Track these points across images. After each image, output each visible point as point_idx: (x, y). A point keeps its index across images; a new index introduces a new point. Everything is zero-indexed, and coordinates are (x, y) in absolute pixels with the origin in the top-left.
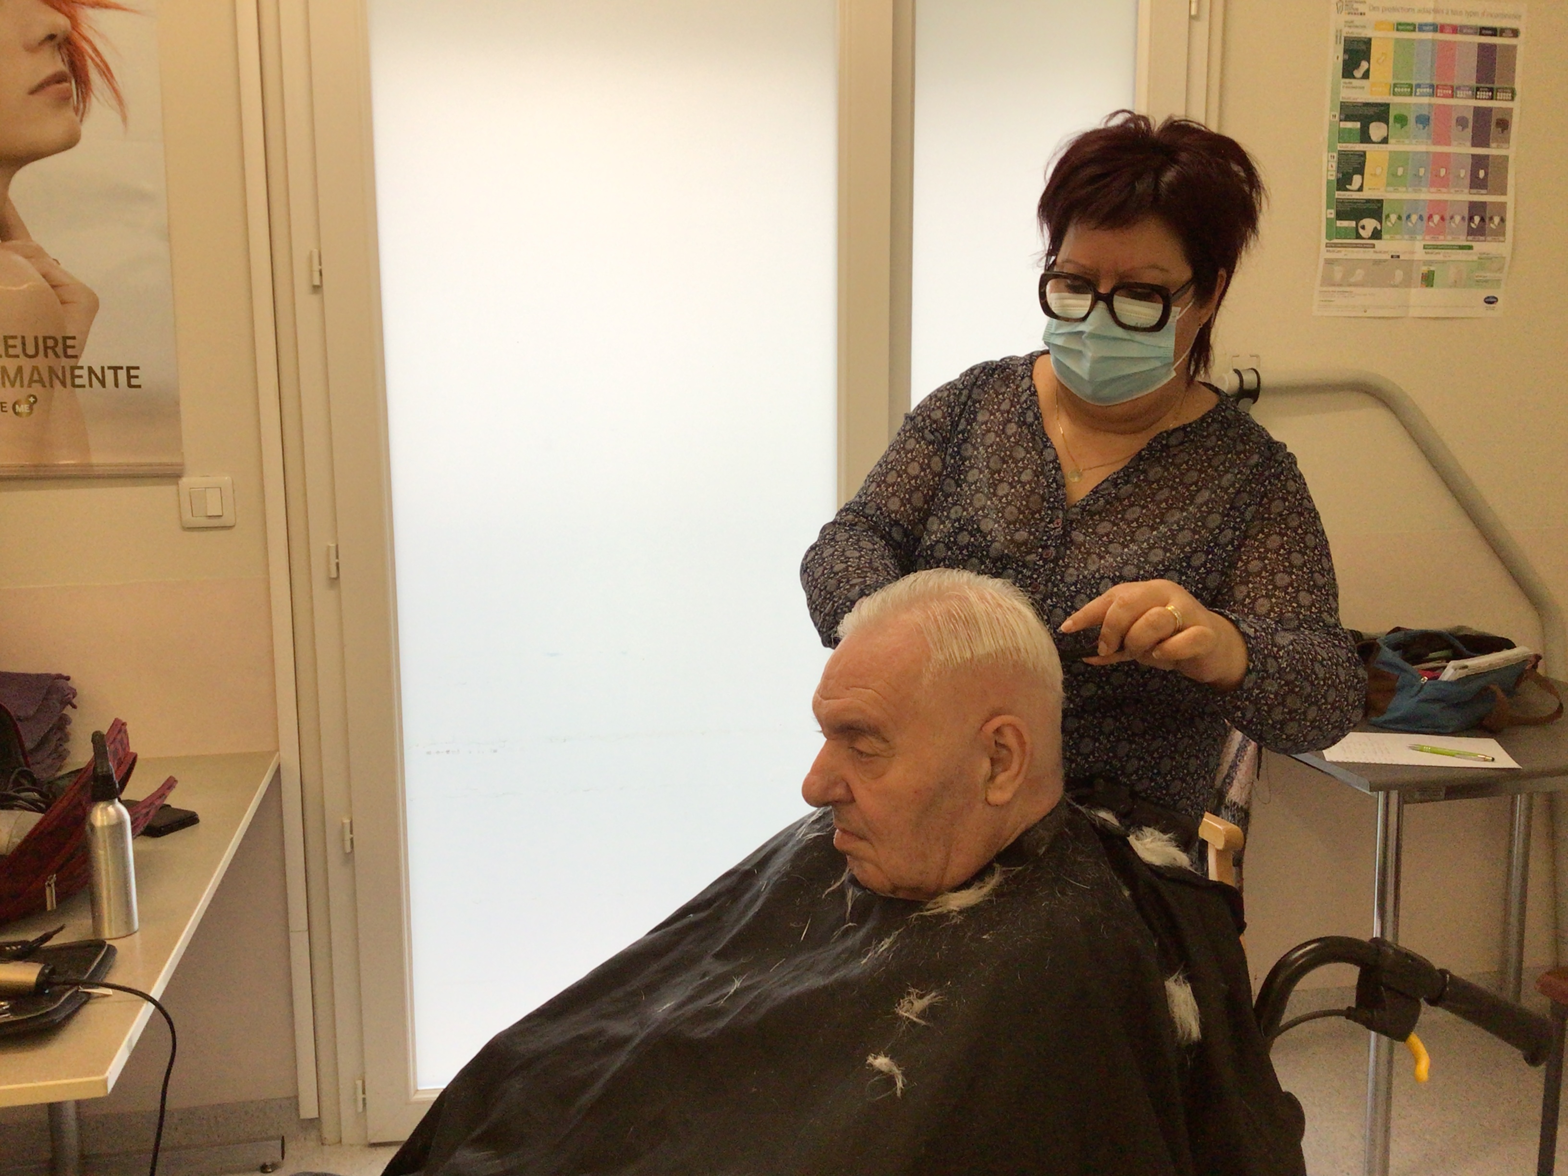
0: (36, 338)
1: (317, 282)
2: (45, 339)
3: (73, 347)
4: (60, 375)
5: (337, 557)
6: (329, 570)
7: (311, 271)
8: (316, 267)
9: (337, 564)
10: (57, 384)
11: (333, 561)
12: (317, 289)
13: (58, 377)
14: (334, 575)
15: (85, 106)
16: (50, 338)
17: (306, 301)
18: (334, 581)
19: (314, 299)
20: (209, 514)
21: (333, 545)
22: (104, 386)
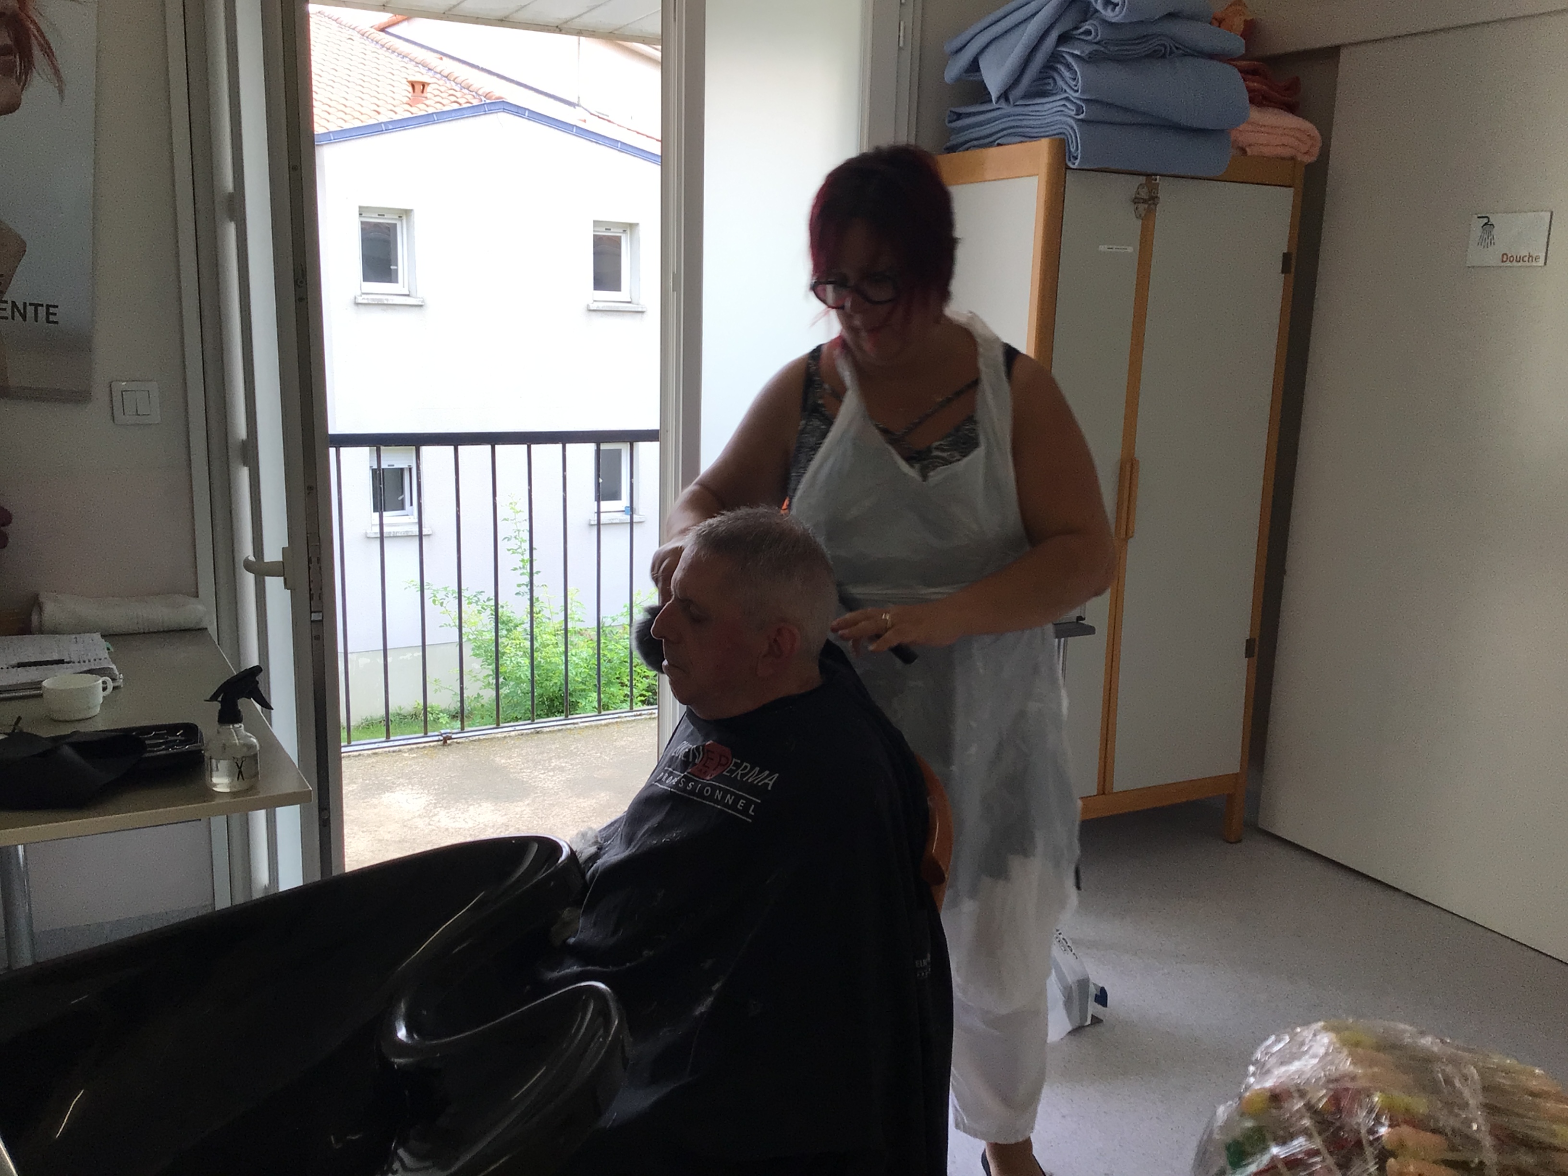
15: (26, 78)
22: (25, 320)
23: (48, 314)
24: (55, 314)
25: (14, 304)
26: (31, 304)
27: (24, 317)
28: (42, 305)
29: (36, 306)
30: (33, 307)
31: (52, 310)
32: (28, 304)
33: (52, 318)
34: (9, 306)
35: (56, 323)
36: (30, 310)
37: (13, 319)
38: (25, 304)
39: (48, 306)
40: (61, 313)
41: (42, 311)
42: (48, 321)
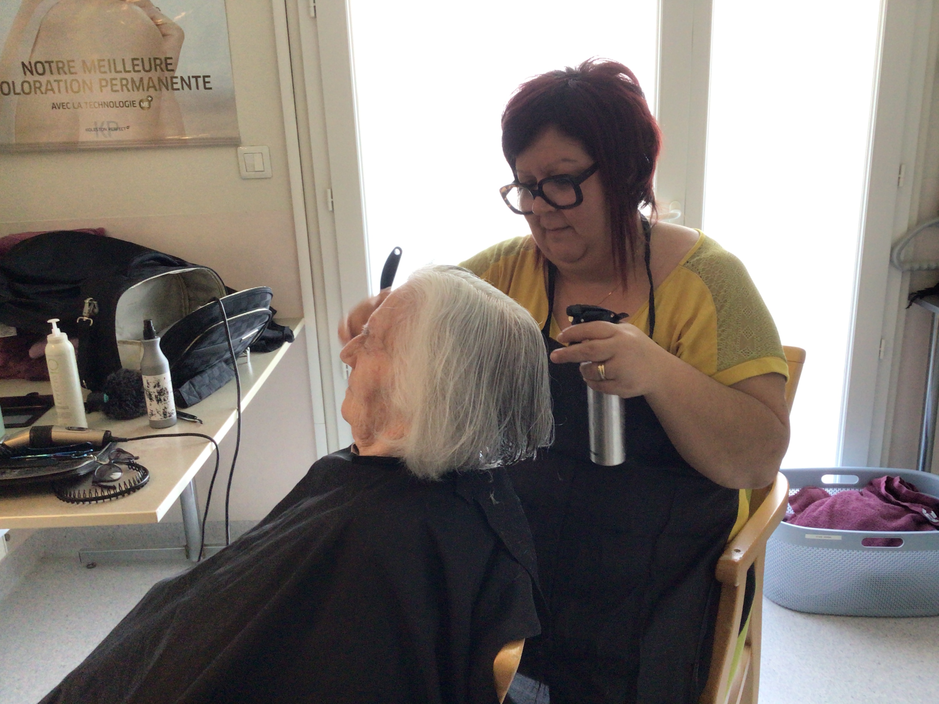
0: (150, 59)
1: (313, 15)
2: (155, 59)
3: (171, 64)
4: (165, 83)
5: (332, 198)
6: (327, 203)
8: (312, 4)
9: (332, 202)
10: (164, 89)
11: (330, 200)
12: (313, 20)
13: (164, 84)
14: (331, 209)
16: (157, 58)
17: (306, 27)
18: (331, 213)
19: (312, 26)
20: (256, 170)
21: (329, 190)
22: (190, 89)
23: (205, 82)
24: (209, 82)
25: (182, 79)
26: (193, 77)
27: (189, 87)
28: (199, 77)
29: (197, 78)
30: (195, 79)
31: (207, 79)
32: (191, 78)
33: (208, 85)
34: (179, 80)
35: (211, 88)
36: (193, 81)
37: (183, 88)
38: (189, 77)
39: (204, 77)
40: (213, 83)
41: (200, 81)
42: (206, 88)
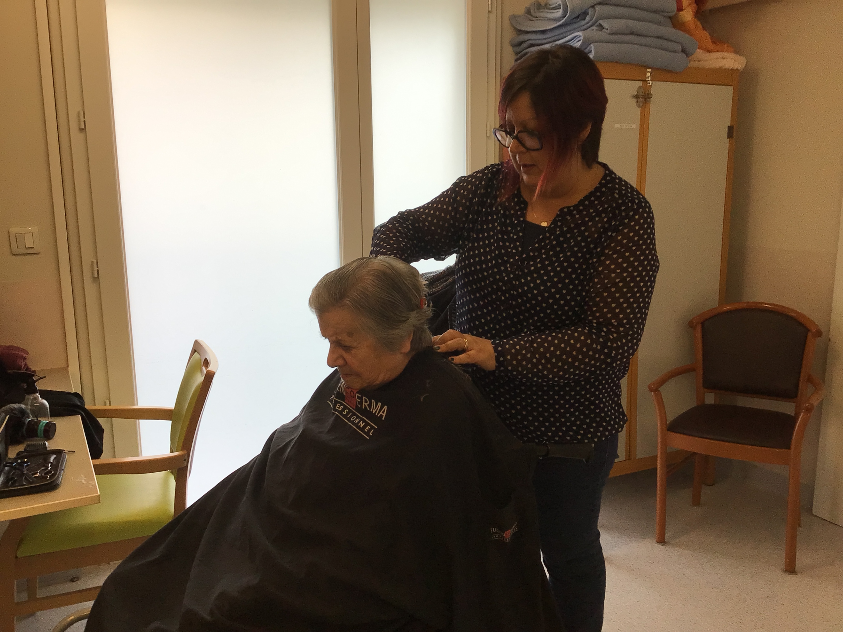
1: (83, 127)
5: (97, 267)
6: (93, 273)
7: (79, 121)
8: (82, 119)
9: (98, 270)
11: (96, 269)
12: (82, 130)
14: (96, 276)
17: (76, 137)
18: (96, 279)
19: (82, 135)
20: (27, 247)
21: (95, 261)
